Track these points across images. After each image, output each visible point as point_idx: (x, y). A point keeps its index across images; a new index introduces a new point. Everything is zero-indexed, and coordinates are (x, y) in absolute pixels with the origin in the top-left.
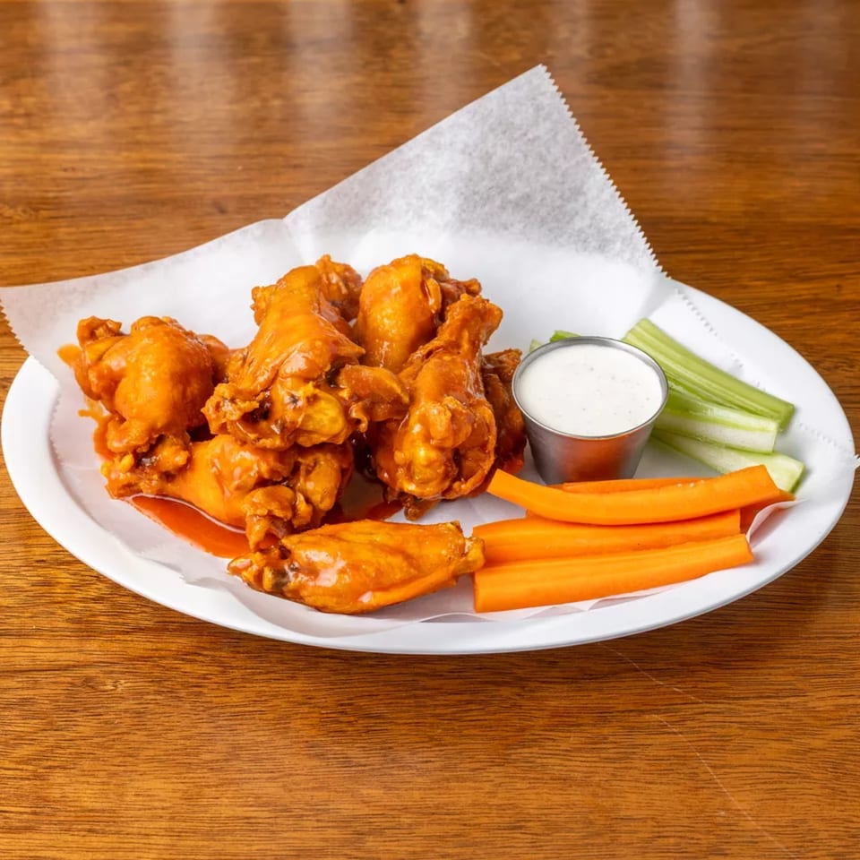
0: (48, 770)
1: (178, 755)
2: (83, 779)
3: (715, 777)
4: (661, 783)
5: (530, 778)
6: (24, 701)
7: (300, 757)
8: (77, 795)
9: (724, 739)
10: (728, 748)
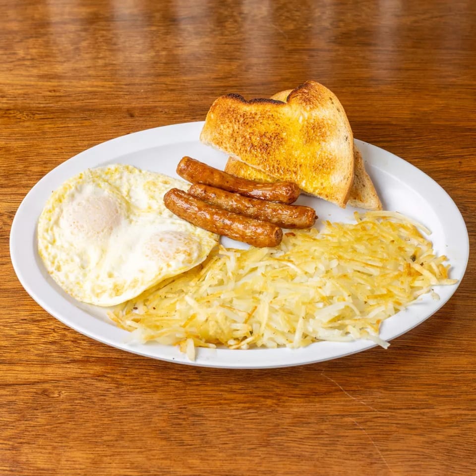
0: (20, 445)
1: (91, 437)
2: (39, 450)
3: (382, 457)
4: (352, 460)
5: (280, 455)
6: (10, 403)
7: (156, 439)
8: (35, 460)
9: (388, 434)
10: (389, 439)
